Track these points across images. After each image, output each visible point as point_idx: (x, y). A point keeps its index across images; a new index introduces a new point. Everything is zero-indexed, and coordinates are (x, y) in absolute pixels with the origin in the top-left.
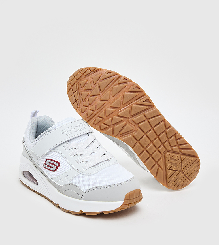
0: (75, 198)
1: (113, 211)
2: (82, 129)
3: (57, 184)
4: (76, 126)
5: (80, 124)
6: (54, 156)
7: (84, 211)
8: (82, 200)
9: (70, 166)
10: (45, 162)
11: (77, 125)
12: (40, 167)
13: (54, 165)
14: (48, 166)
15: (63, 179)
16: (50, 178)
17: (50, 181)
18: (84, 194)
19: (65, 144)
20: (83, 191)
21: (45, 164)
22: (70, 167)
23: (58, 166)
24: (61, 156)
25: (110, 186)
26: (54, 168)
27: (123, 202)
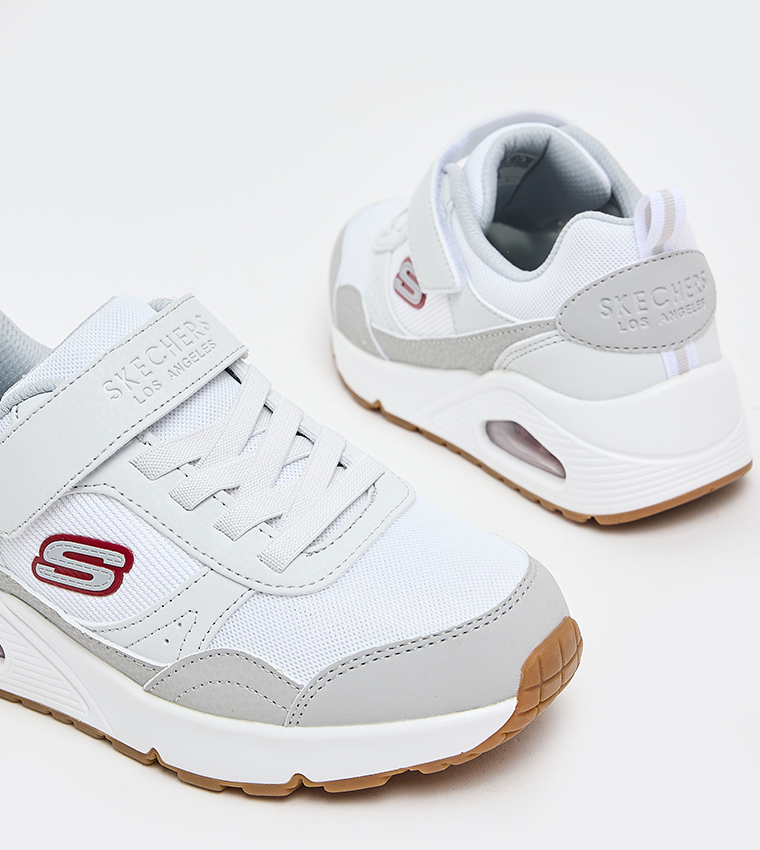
0: (253, 721)
1: (470, 754)
2: (203, 352)
3: (136, 656)
4: (168, 342)
5: (184, 330)
6: (89, 518)
7: (316, 776)
8: (296, 728)
9: (190, 560)
10: (41, 551)
11: (173, 336)
12: (13, 577)
13: (98, 562)
14: (59, 570)
15: (164, 633)
16: (83, 630)
17: (83, 641)
18: (308, 696)
19: (138, 449)
20: (299, 682)
21: (39, 560)
22: (194, 564)
23: (121, 565)
24: (129, 514)
25: (440, 637)
26: (103, 578)
27: (514, 702)
